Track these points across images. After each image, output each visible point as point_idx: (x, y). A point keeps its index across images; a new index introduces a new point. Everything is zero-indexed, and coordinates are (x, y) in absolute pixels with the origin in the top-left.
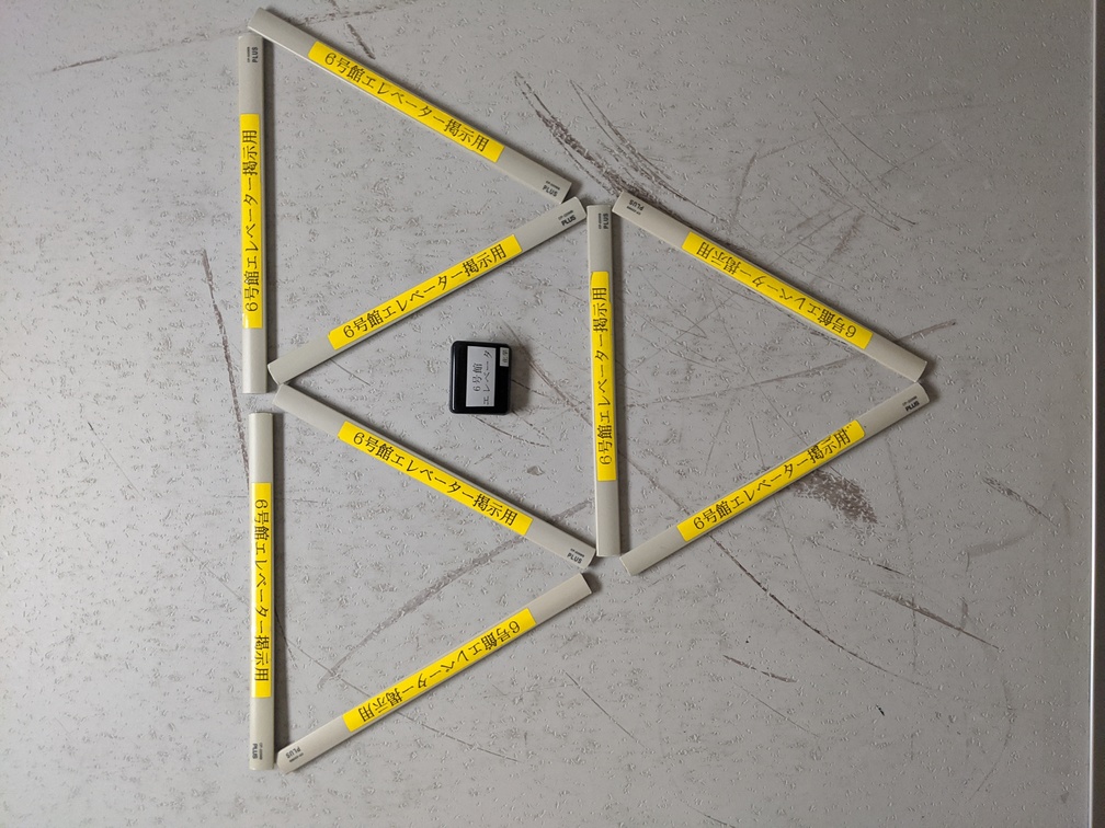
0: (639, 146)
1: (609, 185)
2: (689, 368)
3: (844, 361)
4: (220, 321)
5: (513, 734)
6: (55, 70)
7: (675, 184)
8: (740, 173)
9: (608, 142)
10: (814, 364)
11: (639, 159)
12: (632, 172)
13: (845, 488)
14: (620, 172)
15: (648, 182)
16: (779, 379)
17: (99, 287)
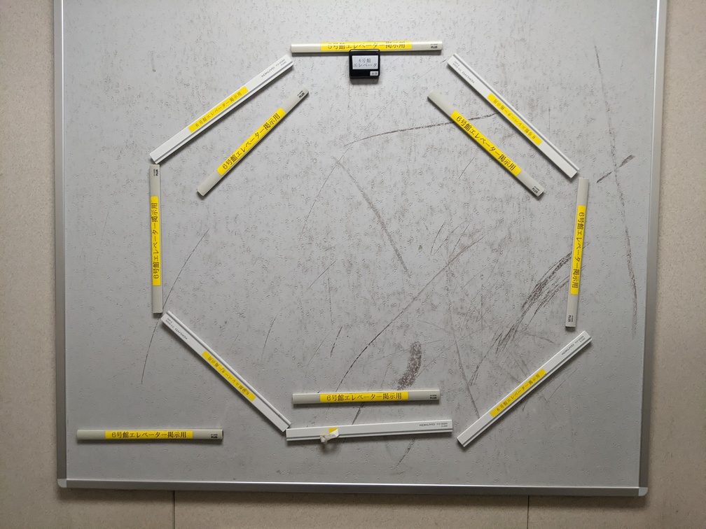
0: (558, 294)
1: (542, 281)
2: (464, 314)
3: (465, 379)
4: (488, 116)
5: (311, 238)
6: (595, 47)
7: (542, 309)
8: (546, 337)
9: (560, 281)
10: (464, 367)
11: (552, 294)
12: (548, 291)
13: (411, 379)
14: (547, 286)
15: (543, 298)
16: (458, 352)
17: (503, 65)
